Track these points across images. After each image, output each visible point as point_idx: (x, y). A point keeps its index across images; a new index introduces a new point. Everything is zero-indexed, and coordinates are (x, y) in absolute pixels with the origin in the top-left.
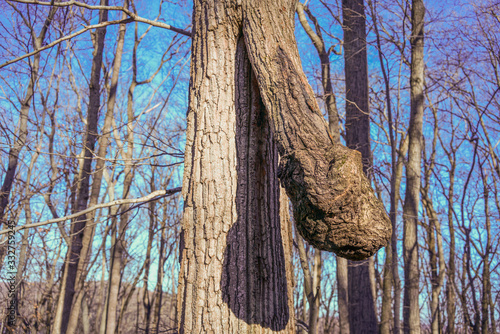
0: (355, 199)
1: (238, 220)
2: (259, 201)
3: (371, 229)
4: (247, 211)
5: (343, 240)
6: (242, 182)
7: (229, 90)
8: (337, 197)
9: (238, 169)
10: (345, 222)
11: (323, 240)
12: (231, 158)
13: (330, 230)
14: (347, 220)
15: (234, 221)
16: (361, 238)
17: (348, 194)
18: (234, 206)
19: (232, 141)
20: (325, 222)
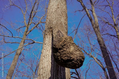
0: (67, 44)
1: (51, 76)
2: (58, 71)
3: (74, 53)
4: (54, 74)
5: (65, 57)
6: (53, 66)
7: (50, 46)
8: (60, 43)
9: (51, 63)
10: (64, 51)
11: (60, 59)
12: (50, 60)
13: (61, 54)
14: (65, 50)
15: (50, 77)
16: (72, 56)
17: (64, 42)
18: (50, 73)
19: (50, 56)
20: (59, 52)
